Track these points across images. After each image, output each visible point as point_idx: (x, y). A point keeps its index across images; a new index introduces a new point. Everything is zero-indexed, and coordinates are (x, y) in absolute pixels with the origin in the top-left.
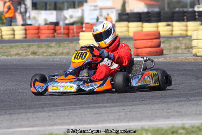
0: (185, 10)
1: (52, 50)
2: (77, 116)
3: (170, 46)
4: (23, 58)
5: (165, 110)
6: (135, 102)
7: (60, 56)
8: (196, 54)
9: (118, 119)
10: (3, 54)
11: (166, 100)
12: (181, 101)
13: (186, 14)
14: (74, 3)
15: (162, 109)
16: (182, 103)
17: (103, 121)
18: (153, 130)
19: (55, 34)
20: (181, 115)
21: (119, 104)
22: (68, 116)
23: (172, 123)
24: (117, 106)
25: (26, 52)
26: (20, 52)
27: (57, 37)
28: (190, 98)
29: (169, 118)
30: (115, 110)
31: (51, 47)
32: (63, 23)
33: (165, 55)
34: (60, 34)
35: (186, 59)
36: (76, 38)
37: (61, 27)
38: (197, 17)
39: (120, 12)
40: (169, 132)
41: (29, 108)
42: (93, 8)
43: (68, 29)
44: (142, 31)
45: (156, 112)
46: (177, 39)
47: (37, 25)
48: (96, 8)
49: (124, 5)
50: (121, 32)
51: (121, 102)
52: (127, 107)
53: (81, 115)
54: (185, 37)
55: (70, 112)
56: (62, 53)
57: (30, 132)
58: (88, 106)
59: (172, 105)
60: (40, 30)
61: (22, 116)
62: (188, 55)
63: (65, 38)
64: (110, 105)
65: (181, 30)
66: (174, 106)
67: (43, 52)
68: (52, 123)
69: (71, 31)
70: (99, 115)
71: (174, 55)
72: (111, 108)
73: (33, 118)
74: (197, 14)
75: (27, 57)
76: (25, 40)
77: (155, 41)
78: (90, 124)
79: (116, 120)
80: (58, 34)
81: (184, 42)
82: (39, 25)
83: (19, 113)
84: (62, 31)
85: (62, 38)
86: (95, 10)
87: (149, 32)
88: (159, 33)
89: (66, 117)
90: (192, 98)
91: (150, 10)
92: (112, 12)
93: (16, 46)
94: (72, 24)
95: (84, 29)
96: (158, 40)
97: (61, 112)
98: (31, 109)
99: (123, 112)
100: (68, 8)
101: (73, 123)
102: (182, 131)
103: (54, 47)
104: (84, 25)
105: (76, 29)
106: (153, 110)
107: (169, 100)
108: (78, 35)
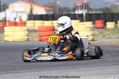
0: (70, 13)
2: (4, 78)
6: (40, 69)
11: (59, 68)
14: (0, 9)
15: (57, 73)
16: (70, 69)
21: (30, 70)
24: (29, 72)
28: (74, 67)
30: (28, 74)
36: (2, 30)
38: (77, 17)
39: (28, 14)
42: (12, 12)
44: (43, 26)
49: (31, 10)
50: (30, 27)
51: (32, 69)
52: (35, 73)
53: (7, 77)
58: (10, 72)
59: (63, 71)
64: (24, 71)
70: (18, 77)
72: (25, 73)
74: (77, 15)
86: (13, 13)
87: (47, 26)
88: (54, 27)
90: (75, 67)
91: (48, 13)
92: (24, 15)
95: (7, 25)
96: (53, 32)
99: (33, 75)
104: (7, 23)
105: (2, 25)
106: (51, 74)
107: (61, 68)
108: (3, 28)
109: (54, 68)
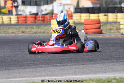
0: (116, 6)
1: (34, 30)
2: (50, 71)
3: (107, 28)
4: (16, 35)
5: (104, 67)
6: (85, 63)
7: (39, 34)
8: (123, 33)
9: (75, 73)
10: (4, 33)
11: (104, 62)
12: (114, 62)
13: (116, 8)
14: (48, 2)
15: (102, 67)
17: (65, 75)
18: (96, 80)
19: (36, 21)
20: (113, 71)
21: (75, 64)
22: (44, 71)
23: (108, 75)
24: (74, 65)
25: (18, 31)
26: (14, 31)
27: (37, 22)
29: (106, 73)
30: (73, 67)
31: (33, 28)
32: (41, 14)
33: (103, 33)
34: (39, 20)
35: (117, 36)
36: (49, 23)
37: (39, 16)
38: (123, 10)
39: (75, 7)
40: (106, 81)
41: (20, 66)
42: (59, 5)
43: (44, 17)
44: (89, 19)
45: (98, 69)
46: (111, 24)
47: (25, 15)
48: (61, 5)
49: (78, 3)
50: (76, 19)
51: (77, 62)
52: (80, 66)
53: (52, 70)
54: (116, 23)
55: (45, 69)
56: (40, 32)
57: (21, 81)
58: (56, 65)
59: (108, 65)
60: (27, 18)
61: (16, 71)
62: (117, 34)
63: (42, 23)
64: (69, 64)
65: (113, 18)
66: (109, 65)
67: (29, 32)
68: (34, 75)
69: (46, 19)
70: (63, 71)
71: (109, 34)
72: (70, 66)
73: (22, 72)
74: (123, 8)
75: (19, 34)
76: (17, 24)
77: (97, 25)
78: (57, 76)
79: (73, 74)
80: (38, 20)
81: (115, 26)
82: (26, 15)
83: (14, 69)
84: (40, 18)
85: (40, 23)
86: (60, 6)
88: (100, 21)
89: (43, 72)
90: (120, 61)
91: (94, 6)
92: (71, 7)
93: (12, 28)
94: (47, 14)
95: (54, 17)
96: (99, 25)
97: (40, 68)
98: (22, 66)
99: (78, 69)
100: (44, 4)
101: (47, 75)
102: (114, 81)
103: (35, 28)
104: (54, 15)
105: (49, 17)
106: (96, 67)
107: (106, 61)
108: (50, 21)
109: (99, 62)
